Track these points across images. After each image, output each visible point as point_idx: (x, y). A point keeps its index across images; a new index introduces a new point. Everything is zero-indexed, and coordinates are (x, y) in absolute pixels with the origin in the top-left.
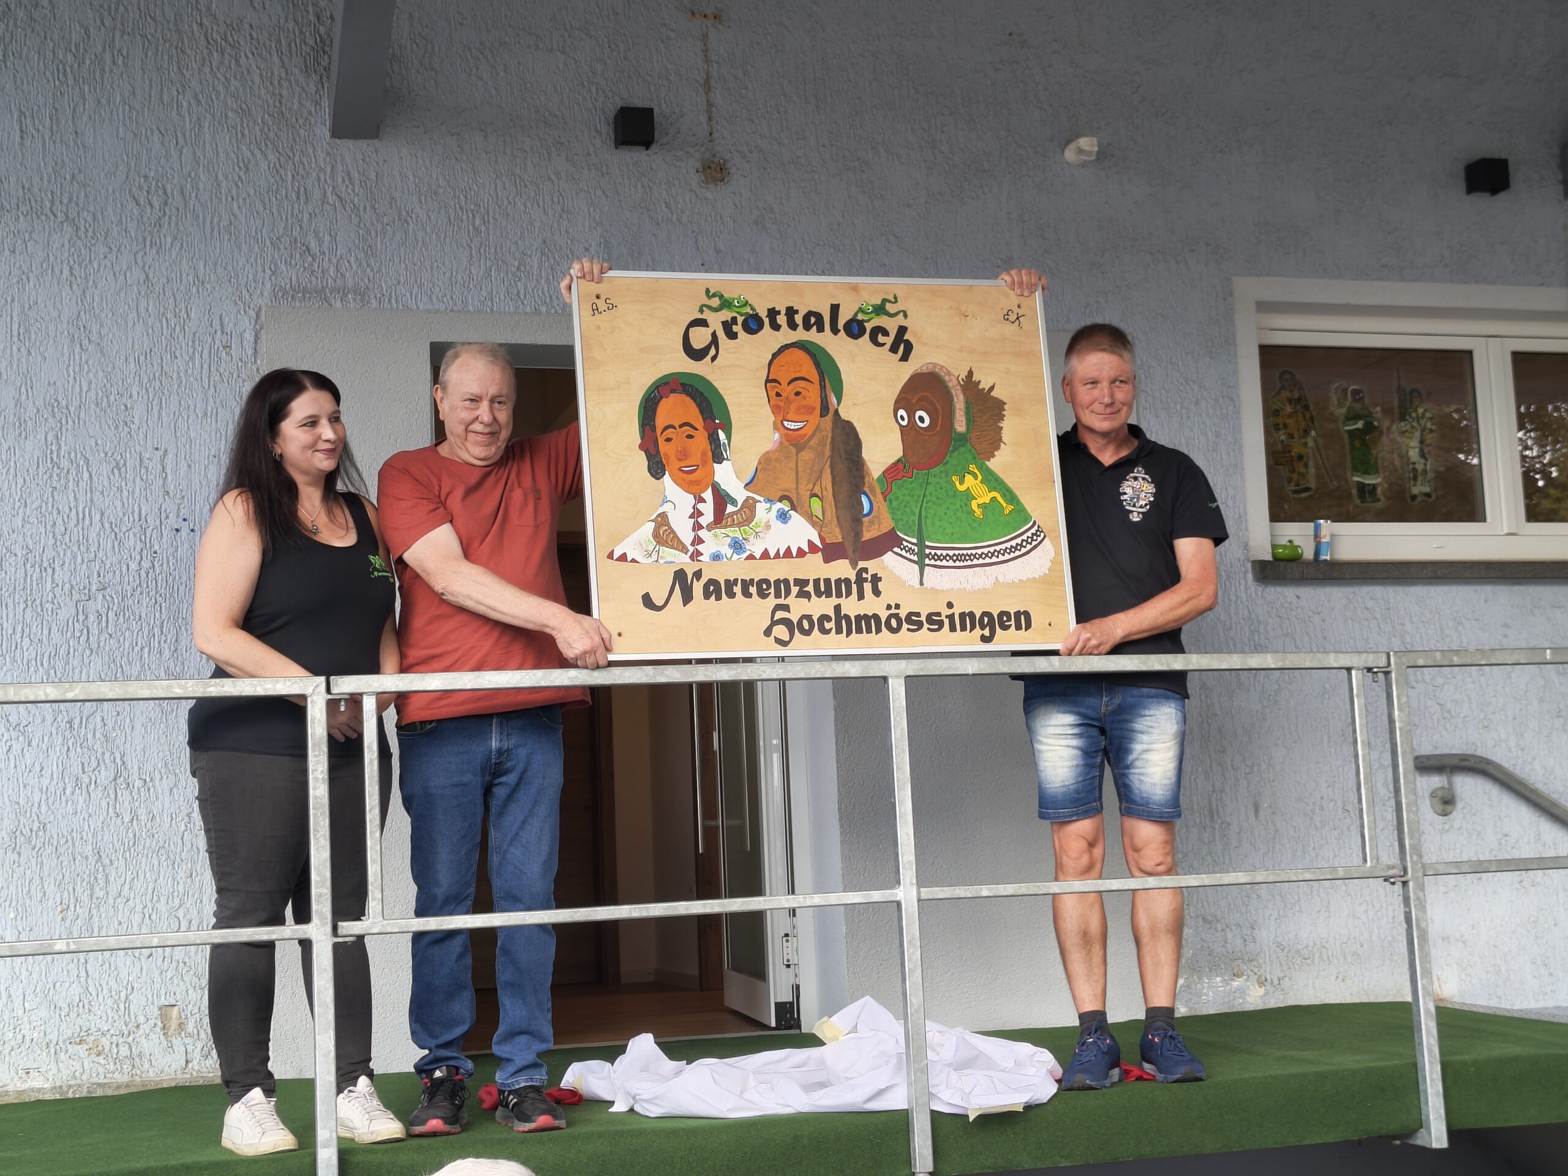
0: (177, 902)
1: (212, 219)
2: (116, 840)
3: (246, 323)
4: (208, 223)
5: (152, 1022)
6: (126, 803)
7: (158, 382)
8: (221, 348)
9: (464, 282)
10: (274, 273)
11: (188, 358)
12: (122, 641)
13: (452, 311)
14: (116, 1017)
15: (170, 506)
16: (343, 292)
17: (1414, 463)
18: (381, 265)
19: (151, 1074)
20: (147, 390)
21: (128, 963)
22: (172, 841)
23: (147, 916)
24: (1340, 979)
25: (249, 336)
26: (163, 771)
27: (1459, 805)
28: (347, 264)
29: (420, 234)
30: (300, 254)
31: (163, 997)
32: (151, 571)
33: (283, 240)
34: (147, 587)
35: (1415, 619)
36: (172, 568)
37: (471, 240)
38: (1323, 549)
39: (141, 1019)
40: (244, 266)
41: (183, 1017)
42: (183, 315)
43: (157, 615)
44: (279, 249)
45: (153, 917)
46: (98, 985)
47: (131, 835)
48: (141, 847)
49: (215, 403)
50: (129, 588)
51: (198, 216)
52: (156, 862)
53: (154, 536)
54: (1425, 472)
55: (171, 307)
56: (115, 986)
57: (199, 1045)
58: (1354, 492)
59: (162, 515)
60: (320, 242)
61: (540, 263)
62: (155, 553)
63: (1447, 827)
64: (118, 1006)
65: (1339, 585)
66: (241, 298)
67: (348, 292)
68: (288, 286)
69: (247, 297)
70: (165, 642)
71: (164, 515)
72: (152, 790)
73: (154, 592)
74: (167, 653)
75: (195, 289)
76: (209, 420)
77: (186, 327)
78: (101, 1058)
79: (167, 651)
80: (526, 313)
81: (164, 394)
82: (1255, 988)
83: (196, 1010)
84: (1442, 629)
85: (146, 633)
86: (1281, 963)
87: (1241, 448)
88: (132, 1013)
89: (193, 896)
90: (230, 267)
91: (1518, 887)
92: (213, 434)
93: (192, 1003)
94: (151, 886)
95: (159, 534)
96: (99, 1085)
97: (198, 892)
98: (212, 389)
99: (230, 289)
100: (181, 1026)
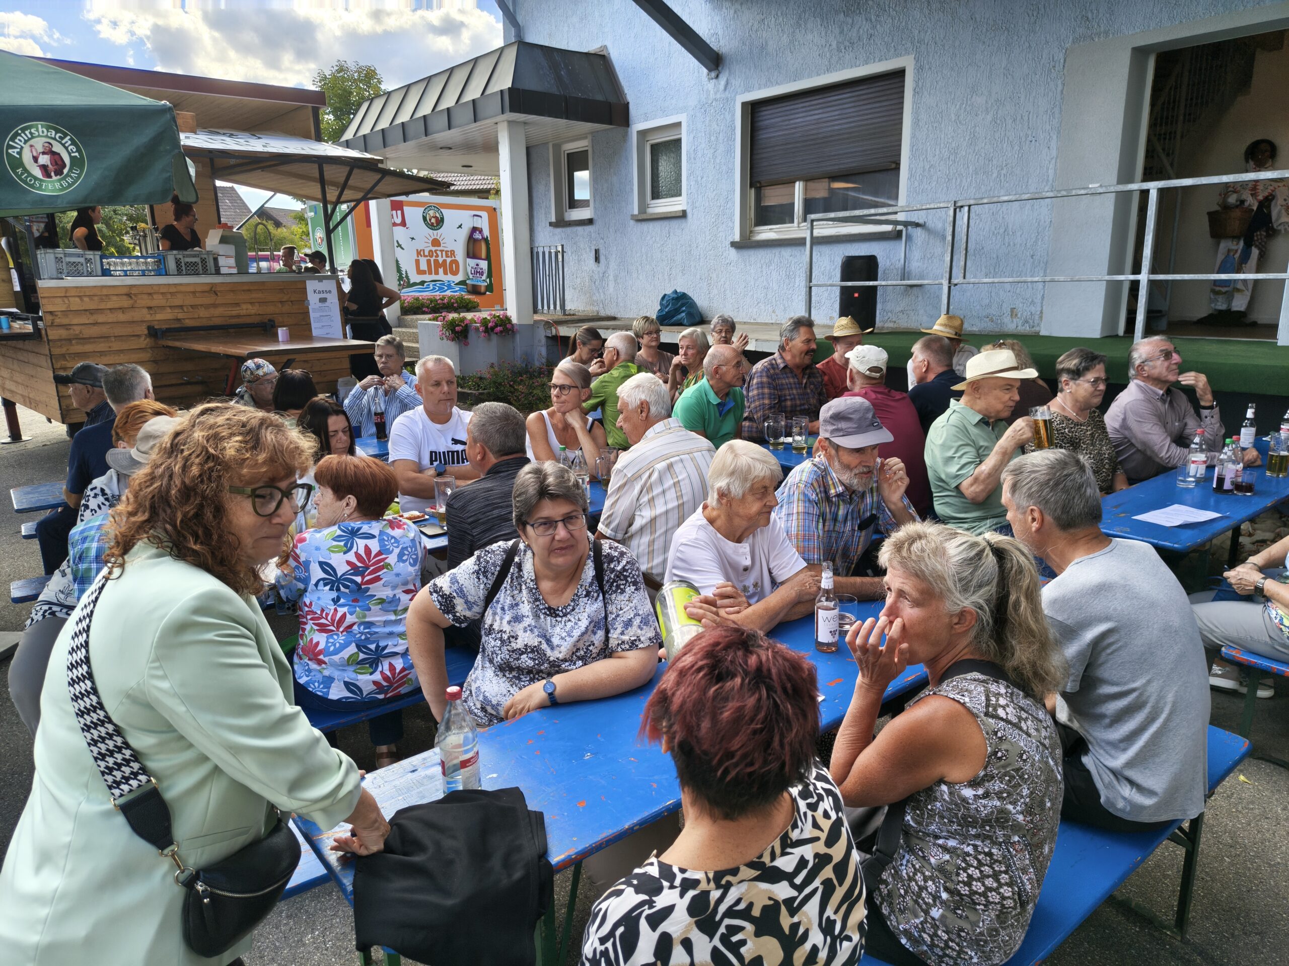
0: (1019, 274)
1: (1054, 15)
2: (1003, 253)
3: (1061, 56)
4: (1052, 17)
5: (1008, 313)
7: (1030, 86)
8: (1052, 68)
9: (1150, 17)
10: (1074, 32)
11: (1040, 74)
13: (1143, 32)
14: (998, 310)
15: (1029, 133)
16: (1099, 35)
18: (1116, 18)
19: (1006, 329)
20: (1026, 89)
22: (1020, 253)
25: (1062, 61)
28: (1102, 21)
30: (1085, 22)
31: (1012, 305)
32: (1022, 157)
33: (1079, 17)
36: (1028, 155)
39: (1005, 312)
40: (1063, 32)
41: (1017, 312)
42: (1040, 57)
43: (1022, 173)
44: (1077, 21)
47: (1008, 251)
48: (1010, 255)
49: (1048, 90)
50: (1014, 165)
51: (1049, 15)
52: (1014, 260)
55: (1037, 55)
56: (998, 301)
57: (1021, 323)
59: (1027, 136)
62: (1023, 150)
64: (999, 307)
66: (1061, 46)
67: (1101, 33)
68: (1079, 36)
73: (1021, 165)
75: (1045, 46)
76: (1045, 97)
77: (1041, 62)
78: (993, 323)
79: (1024, 186)
81: (1031, 90)
88: (1002, 310)
89: (1024, 272)
90: (1058, 34)
92: (1046, 102)
93: (1022, 308)
94: (1012, 268)
95: (1025, 143)
96: (991, 331)
97: (1026, 270)
98: (1047, 85)
99: (1057, 43)
100: (1016, 315)
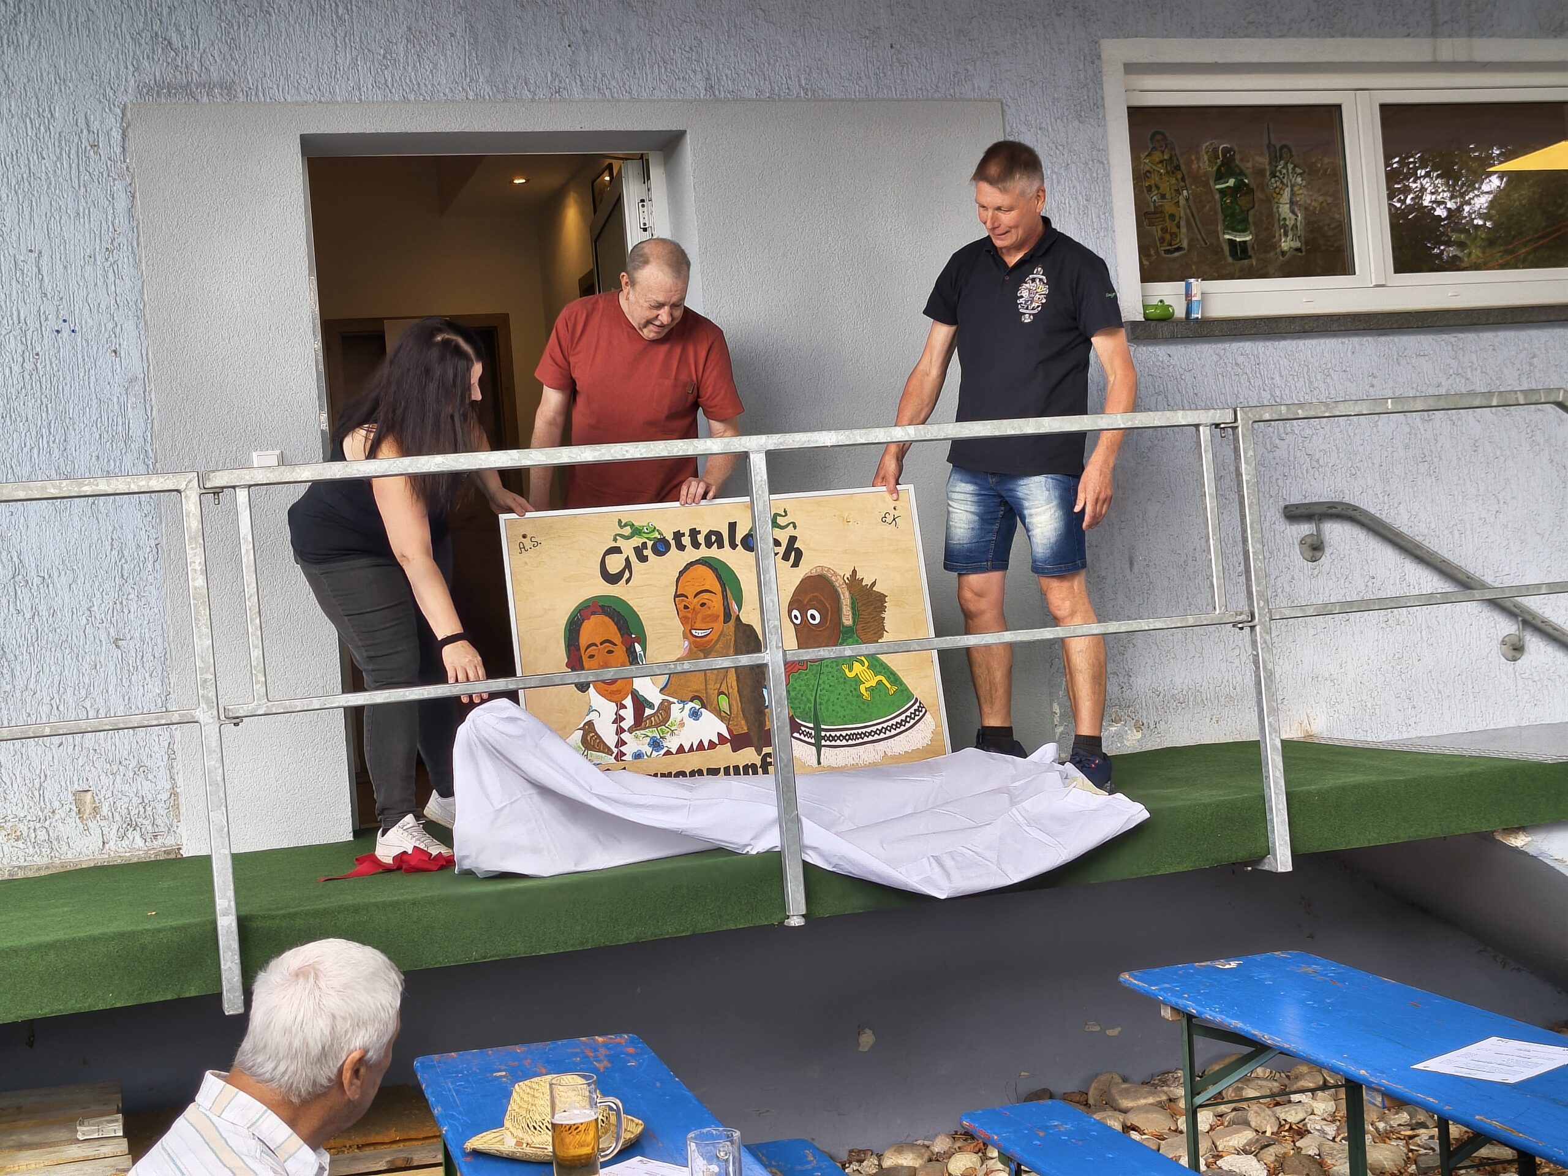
0: (83, 693)
1: (69, 16)
2: (18, 636)
3: (112, 122)
4: (65, 18)
5: (67, 807)
6: (27, 601)
7: (27, 184)
8: (89, 148)
9: (331, 73)
10: (136, 69)
11: (55, 158)
12: (10, 443)
13: (320, 102)
14: (32, 804)
15: (49, 308)
16: (209, 87)
17: (1285, 219)
18: (246, 58)
19: (70, 856)
20: (16, 192)
21: (39, 753)
22: (74, 634)
23: (55, 707)
24: (1213, 721)
25: (116, 135)
26: (61, 567)
27: (1328, 551)
28: (211, 59)
29: (283, 25)
30: (163, 49)
31: (76, 783)
32: (34, 373)
33: (144, 35)
34: (32, 389)
35: (1283, 373)
36: (56, 369)
37: (335, 30)
38: (1195, 306)
39: (56, 805)
40: (105, 63)
41: (97, 801)
42: (47, 114)
43: (44, 416)
44: (140, 45)
45: (61, 708)
46: (11, 775)
47: (34, 631)
48: (44, 642)
49: (87, 203)
50: (13, 391)
51: (54, 12)
52: (60, 655)
53: (35, 338)
54: (1295, 226)
55: (34, 106)
56: (29, 775)
57: (115, 827)
58: (1226, 249)
59: (41, 317)
60: (182, 36)
61: (407, 51)
62: (37, 354)
63: (1316, 572)
64: (33, 793)
65: (1209, 342)
66: (104, 96)
67: (214, 86)
68: (152, 82)
69: (111, 95)
70: (54, 442)
71: (43, 317)
72: (51, 586)
73: (39, 393)
74: (56, 453)
75: (56, 88)
76: (82, 220)
77: (51, 127)
78: (20, 842)
79: (56, 450)
80: (395, 102)
81: (33, 195)
82: (1132, 732)
83: (110, 794)
84: (1311, 382)
85: (34, 433)
86: (1157, 708)
87: (1112, 209)
88: (47, 800)
89: (99, 686)
90: (91, 64)
91: (1384, 625)
92: (87, 234)
93: (105, 787)
94: (57, 678)
95: (40, 336)
96: (20, 867)
97: (103, 682)
98: (83, 189)
99: (92, 87)
100: (96, 810)
